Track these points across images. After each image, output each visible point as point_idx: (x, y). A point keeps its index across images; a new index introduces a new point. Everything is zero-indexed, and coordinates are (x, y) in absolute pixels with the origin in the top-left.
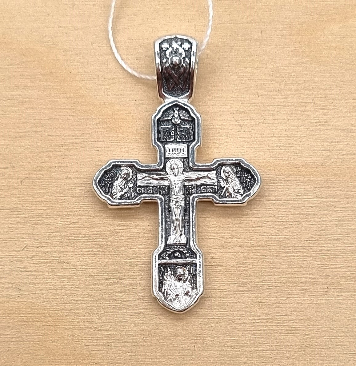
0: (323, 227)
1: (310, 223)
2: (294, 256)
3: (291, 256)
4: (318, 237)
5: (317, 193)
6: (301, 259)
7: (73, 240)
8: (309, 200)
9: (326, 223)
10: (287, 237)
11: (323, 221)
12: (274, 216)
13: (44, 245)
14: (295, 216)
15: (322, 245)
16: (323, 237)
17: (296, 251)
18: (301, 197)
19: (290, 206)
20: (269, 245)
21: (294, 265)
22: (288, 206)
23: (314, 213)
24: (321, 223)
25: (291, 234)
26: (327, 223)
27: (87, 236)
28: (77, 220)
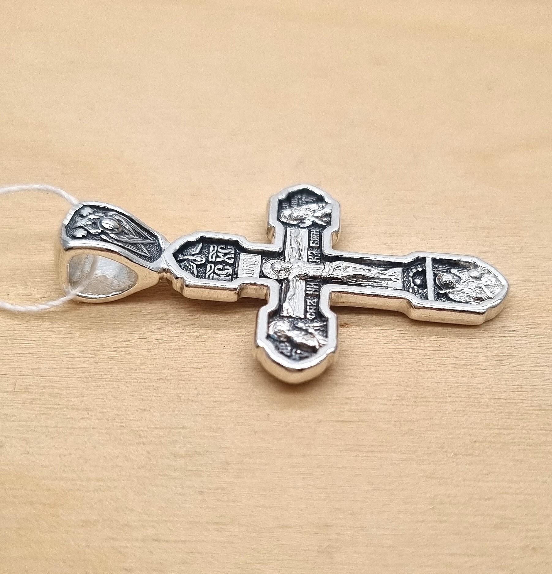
0: (537, 374)
1: (515, 368)
2: (494, 412)
3: (490, 411)
4: (532, 387)
5: (521, 331)
6: (508, 417)
7: (107, 380)
8: (510, 338)
9: (541, 368)
10: (479, 386)
11: (536, 366)
12: (455, 357)
13: (55, 385)
14: (489, 358)
15: (541, 398)
16: (539, 387)
17: (496, 405)
18: (497, 335)
19: (479, 346)
20: (449, 395)
21: (495, 425)
22: (476, 346)
23: (520, 355)
24: (534, 369)
25: (485, 382)
26: (543, 369)
27: (132, 374)
28: (119, 353)
